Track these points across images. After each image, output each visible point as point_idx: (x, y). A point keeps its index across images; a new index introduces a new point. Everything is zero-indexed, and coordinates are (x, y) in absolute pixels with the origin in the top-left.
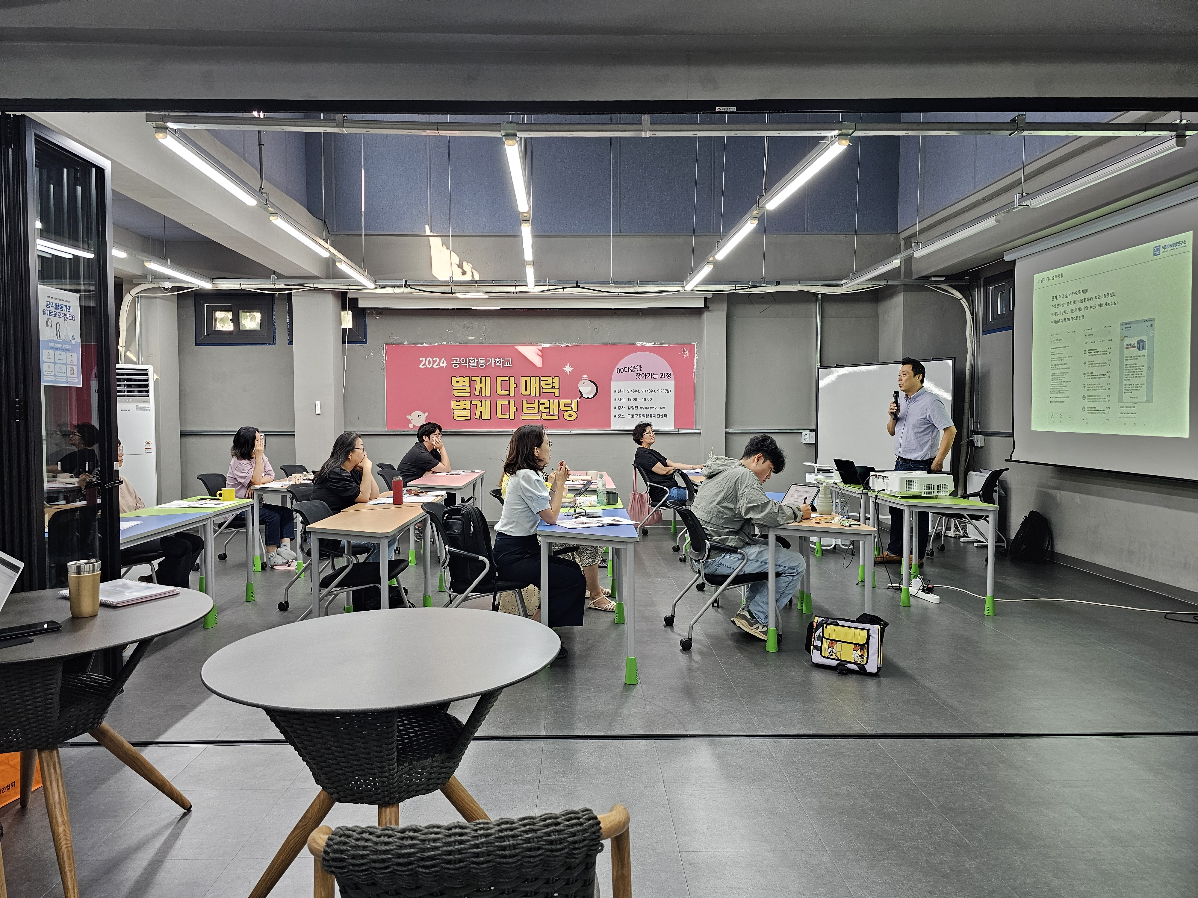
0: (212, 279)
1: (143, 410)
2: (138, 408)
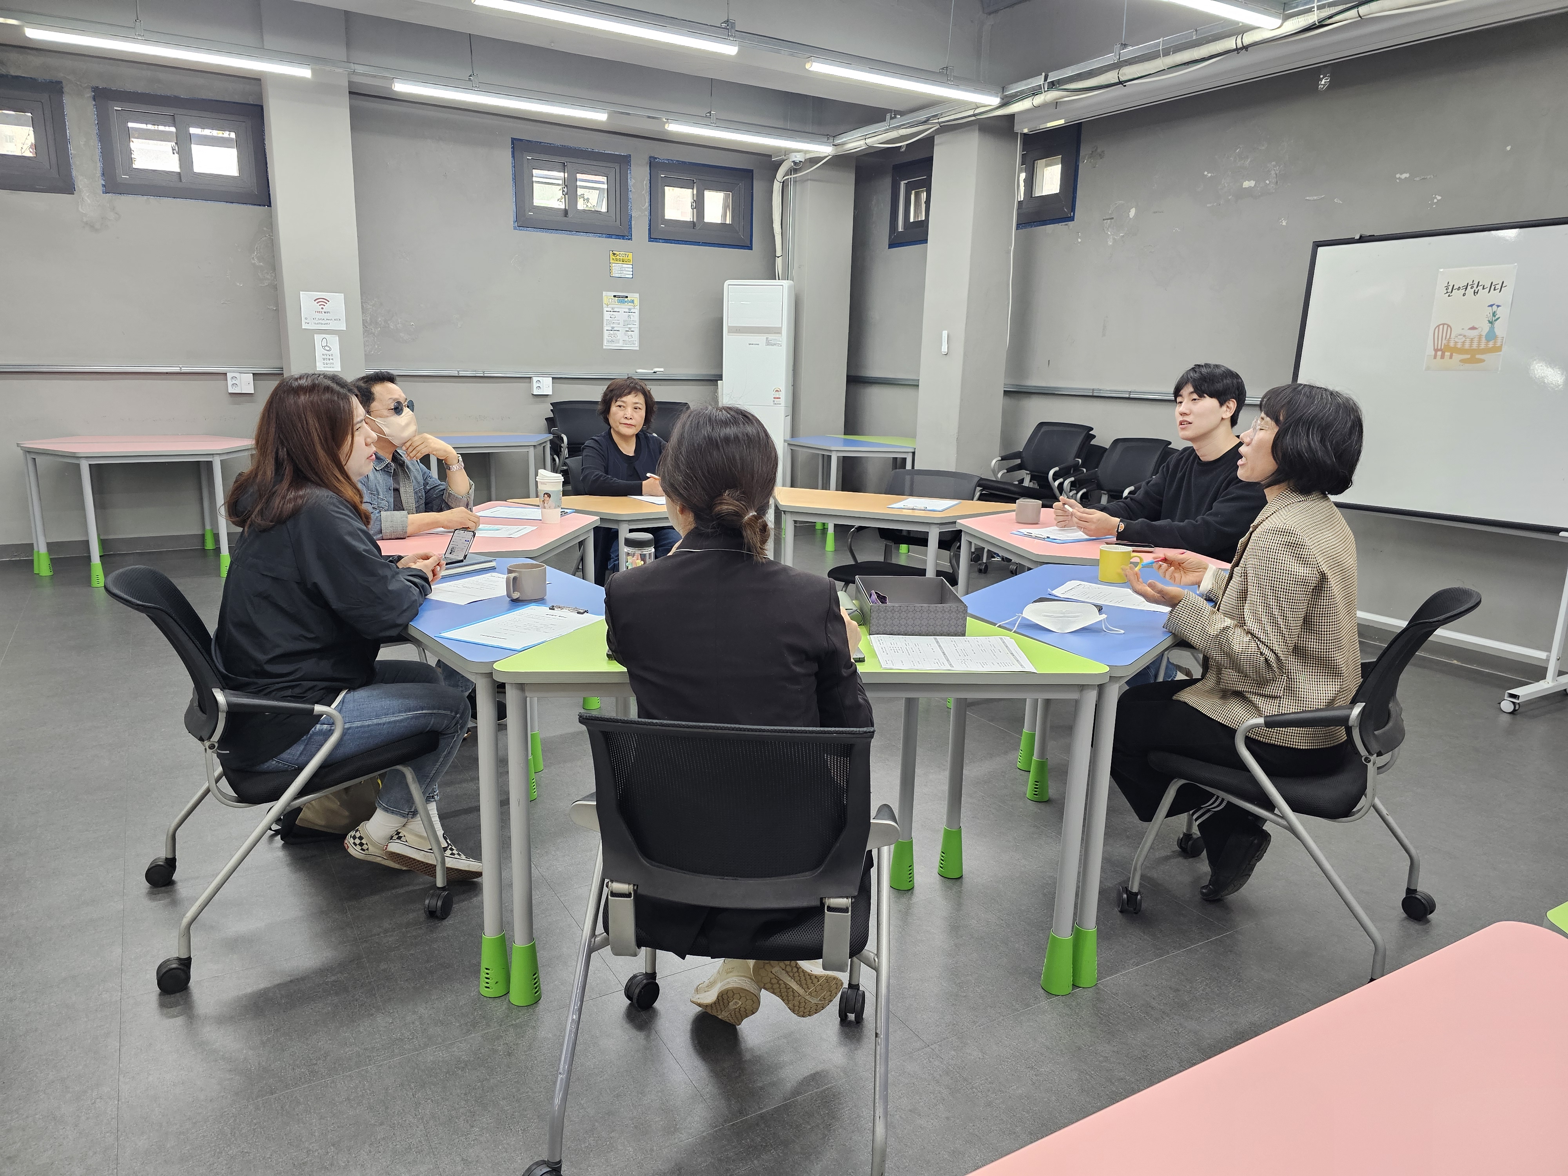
0: (829, 136)
1: (775, 344)
2: (768, 343)
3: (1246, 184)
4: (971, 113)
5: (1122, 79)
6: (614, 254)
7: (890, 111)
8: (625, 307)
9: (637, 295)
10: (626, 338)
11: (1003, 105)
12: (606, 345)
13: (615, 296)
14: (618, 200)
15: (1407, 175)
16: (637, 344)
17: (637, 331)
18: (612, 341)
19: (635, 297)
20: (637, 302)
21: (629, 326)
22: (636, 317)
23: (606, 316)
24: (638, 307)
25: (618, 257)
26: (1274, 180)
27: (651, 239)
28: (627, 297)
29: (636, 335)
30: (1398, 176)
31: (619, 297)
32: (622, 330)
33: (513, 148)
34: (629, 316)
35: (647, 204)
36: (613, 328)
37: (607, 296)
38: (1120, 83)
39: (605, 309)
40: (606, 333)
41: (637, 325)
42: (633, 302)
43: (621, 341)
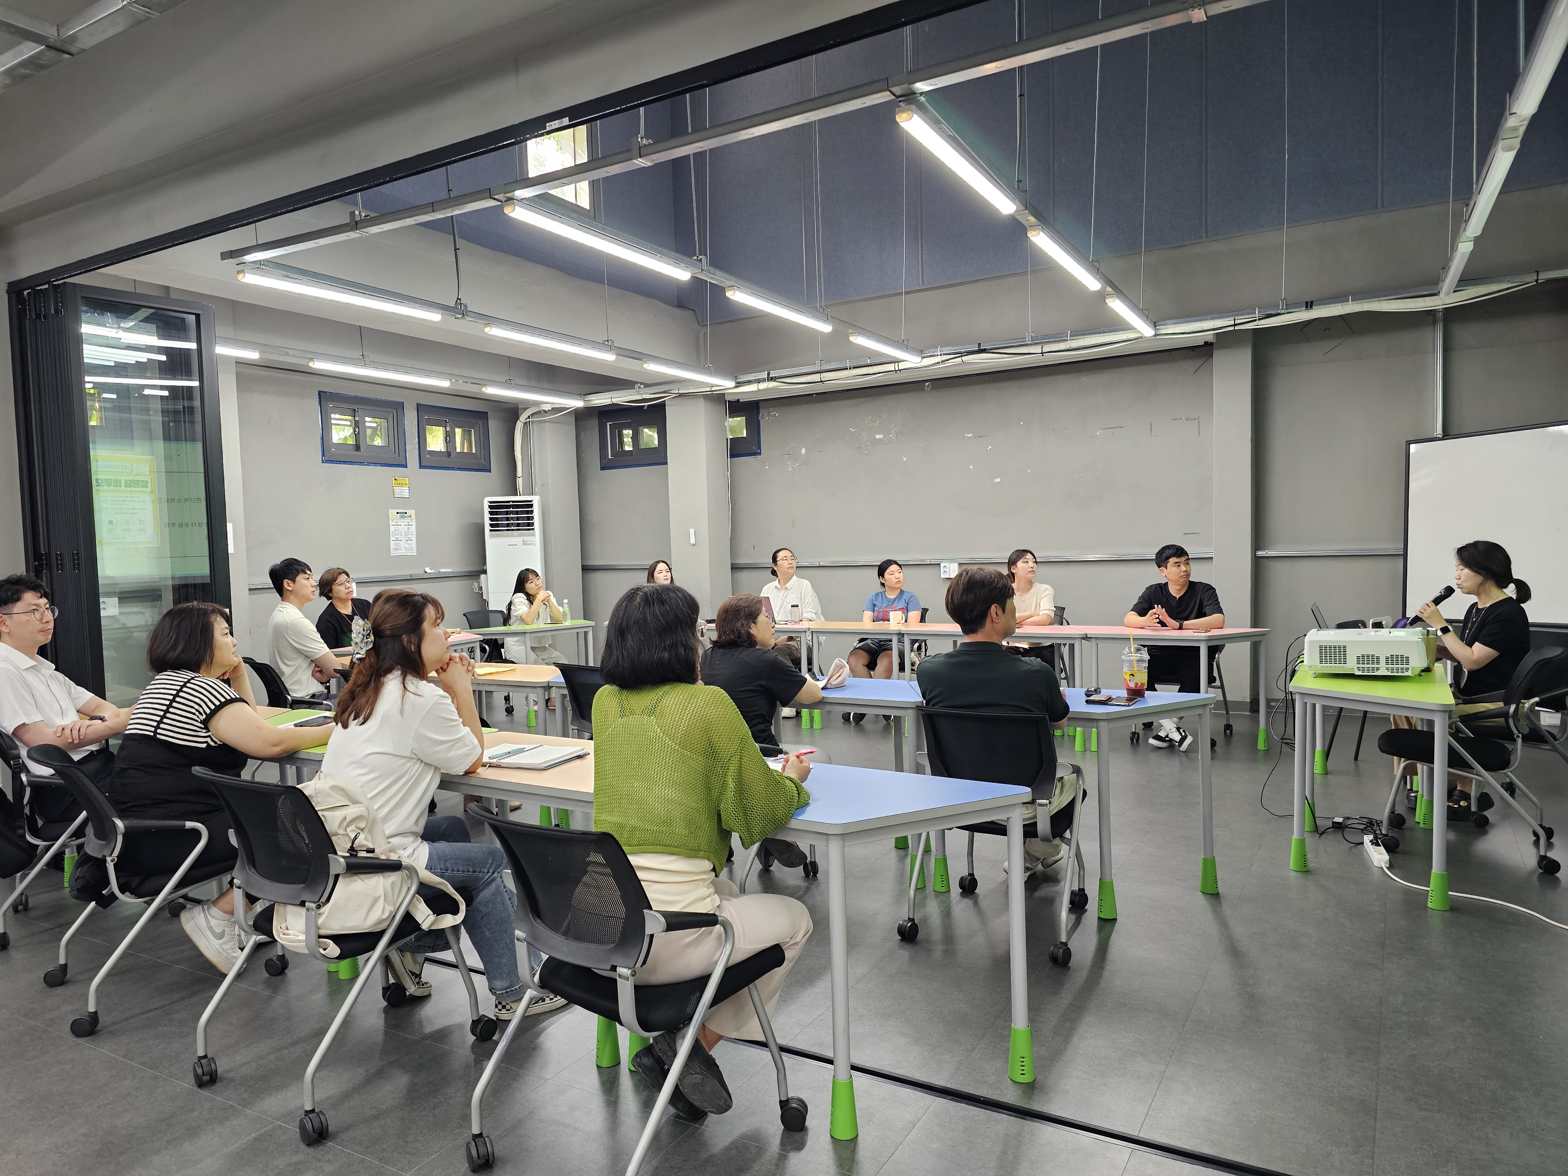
0: (582, 395)
1: (530, 544)
2: (524, 543)
3: (878, 436)
4: (709, 389)
5: (823, 380)
6: (396, 479)
7: (637, 383)
8: (405, 521)
9: (413, 511)
10: (407, 546)
11: (736, 387)
12: (393, 553)
13: (397, 513)
14: (396, 437)
15: (971, 435)
16: (415, 550)
17: (414, 539)
18: (397, 549)
19: (411, 512)
20: (413, 517)
21: (409, 536)
22: (413, 529)
23: (392, 529)
24: (414, 520)
25: (398, 482)
26: (895, 435)
27: (421, 467)
28: (406, 513)
29: (414, 543)
30: (966, 435)
31: (401, 513)
32: (404, 540)
33: (320, 398)
34: (408, 529)
35: (417, 440)
36: (397, 538)
37: (392, 512)
38: (821, 382)
39: (391, 524)
40: (392, 543)
41: (415, 535)
42: (410, 516)
43: (403, 549)
